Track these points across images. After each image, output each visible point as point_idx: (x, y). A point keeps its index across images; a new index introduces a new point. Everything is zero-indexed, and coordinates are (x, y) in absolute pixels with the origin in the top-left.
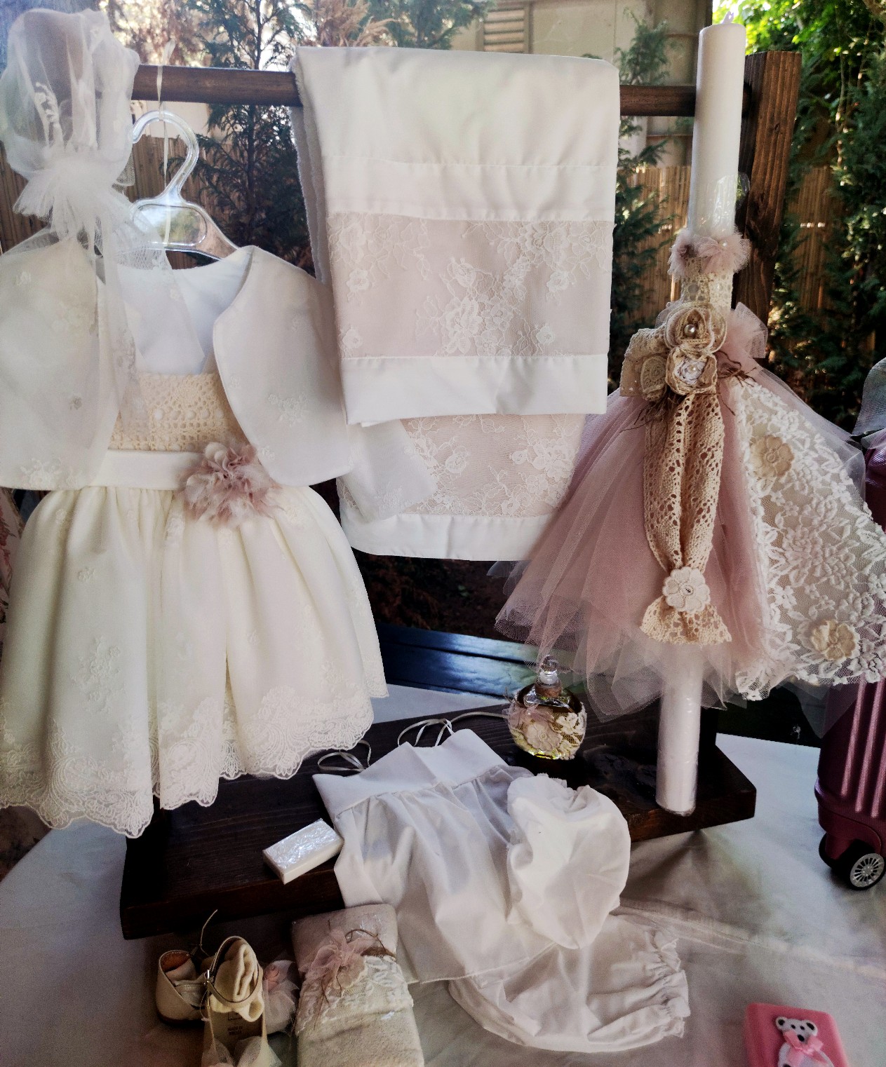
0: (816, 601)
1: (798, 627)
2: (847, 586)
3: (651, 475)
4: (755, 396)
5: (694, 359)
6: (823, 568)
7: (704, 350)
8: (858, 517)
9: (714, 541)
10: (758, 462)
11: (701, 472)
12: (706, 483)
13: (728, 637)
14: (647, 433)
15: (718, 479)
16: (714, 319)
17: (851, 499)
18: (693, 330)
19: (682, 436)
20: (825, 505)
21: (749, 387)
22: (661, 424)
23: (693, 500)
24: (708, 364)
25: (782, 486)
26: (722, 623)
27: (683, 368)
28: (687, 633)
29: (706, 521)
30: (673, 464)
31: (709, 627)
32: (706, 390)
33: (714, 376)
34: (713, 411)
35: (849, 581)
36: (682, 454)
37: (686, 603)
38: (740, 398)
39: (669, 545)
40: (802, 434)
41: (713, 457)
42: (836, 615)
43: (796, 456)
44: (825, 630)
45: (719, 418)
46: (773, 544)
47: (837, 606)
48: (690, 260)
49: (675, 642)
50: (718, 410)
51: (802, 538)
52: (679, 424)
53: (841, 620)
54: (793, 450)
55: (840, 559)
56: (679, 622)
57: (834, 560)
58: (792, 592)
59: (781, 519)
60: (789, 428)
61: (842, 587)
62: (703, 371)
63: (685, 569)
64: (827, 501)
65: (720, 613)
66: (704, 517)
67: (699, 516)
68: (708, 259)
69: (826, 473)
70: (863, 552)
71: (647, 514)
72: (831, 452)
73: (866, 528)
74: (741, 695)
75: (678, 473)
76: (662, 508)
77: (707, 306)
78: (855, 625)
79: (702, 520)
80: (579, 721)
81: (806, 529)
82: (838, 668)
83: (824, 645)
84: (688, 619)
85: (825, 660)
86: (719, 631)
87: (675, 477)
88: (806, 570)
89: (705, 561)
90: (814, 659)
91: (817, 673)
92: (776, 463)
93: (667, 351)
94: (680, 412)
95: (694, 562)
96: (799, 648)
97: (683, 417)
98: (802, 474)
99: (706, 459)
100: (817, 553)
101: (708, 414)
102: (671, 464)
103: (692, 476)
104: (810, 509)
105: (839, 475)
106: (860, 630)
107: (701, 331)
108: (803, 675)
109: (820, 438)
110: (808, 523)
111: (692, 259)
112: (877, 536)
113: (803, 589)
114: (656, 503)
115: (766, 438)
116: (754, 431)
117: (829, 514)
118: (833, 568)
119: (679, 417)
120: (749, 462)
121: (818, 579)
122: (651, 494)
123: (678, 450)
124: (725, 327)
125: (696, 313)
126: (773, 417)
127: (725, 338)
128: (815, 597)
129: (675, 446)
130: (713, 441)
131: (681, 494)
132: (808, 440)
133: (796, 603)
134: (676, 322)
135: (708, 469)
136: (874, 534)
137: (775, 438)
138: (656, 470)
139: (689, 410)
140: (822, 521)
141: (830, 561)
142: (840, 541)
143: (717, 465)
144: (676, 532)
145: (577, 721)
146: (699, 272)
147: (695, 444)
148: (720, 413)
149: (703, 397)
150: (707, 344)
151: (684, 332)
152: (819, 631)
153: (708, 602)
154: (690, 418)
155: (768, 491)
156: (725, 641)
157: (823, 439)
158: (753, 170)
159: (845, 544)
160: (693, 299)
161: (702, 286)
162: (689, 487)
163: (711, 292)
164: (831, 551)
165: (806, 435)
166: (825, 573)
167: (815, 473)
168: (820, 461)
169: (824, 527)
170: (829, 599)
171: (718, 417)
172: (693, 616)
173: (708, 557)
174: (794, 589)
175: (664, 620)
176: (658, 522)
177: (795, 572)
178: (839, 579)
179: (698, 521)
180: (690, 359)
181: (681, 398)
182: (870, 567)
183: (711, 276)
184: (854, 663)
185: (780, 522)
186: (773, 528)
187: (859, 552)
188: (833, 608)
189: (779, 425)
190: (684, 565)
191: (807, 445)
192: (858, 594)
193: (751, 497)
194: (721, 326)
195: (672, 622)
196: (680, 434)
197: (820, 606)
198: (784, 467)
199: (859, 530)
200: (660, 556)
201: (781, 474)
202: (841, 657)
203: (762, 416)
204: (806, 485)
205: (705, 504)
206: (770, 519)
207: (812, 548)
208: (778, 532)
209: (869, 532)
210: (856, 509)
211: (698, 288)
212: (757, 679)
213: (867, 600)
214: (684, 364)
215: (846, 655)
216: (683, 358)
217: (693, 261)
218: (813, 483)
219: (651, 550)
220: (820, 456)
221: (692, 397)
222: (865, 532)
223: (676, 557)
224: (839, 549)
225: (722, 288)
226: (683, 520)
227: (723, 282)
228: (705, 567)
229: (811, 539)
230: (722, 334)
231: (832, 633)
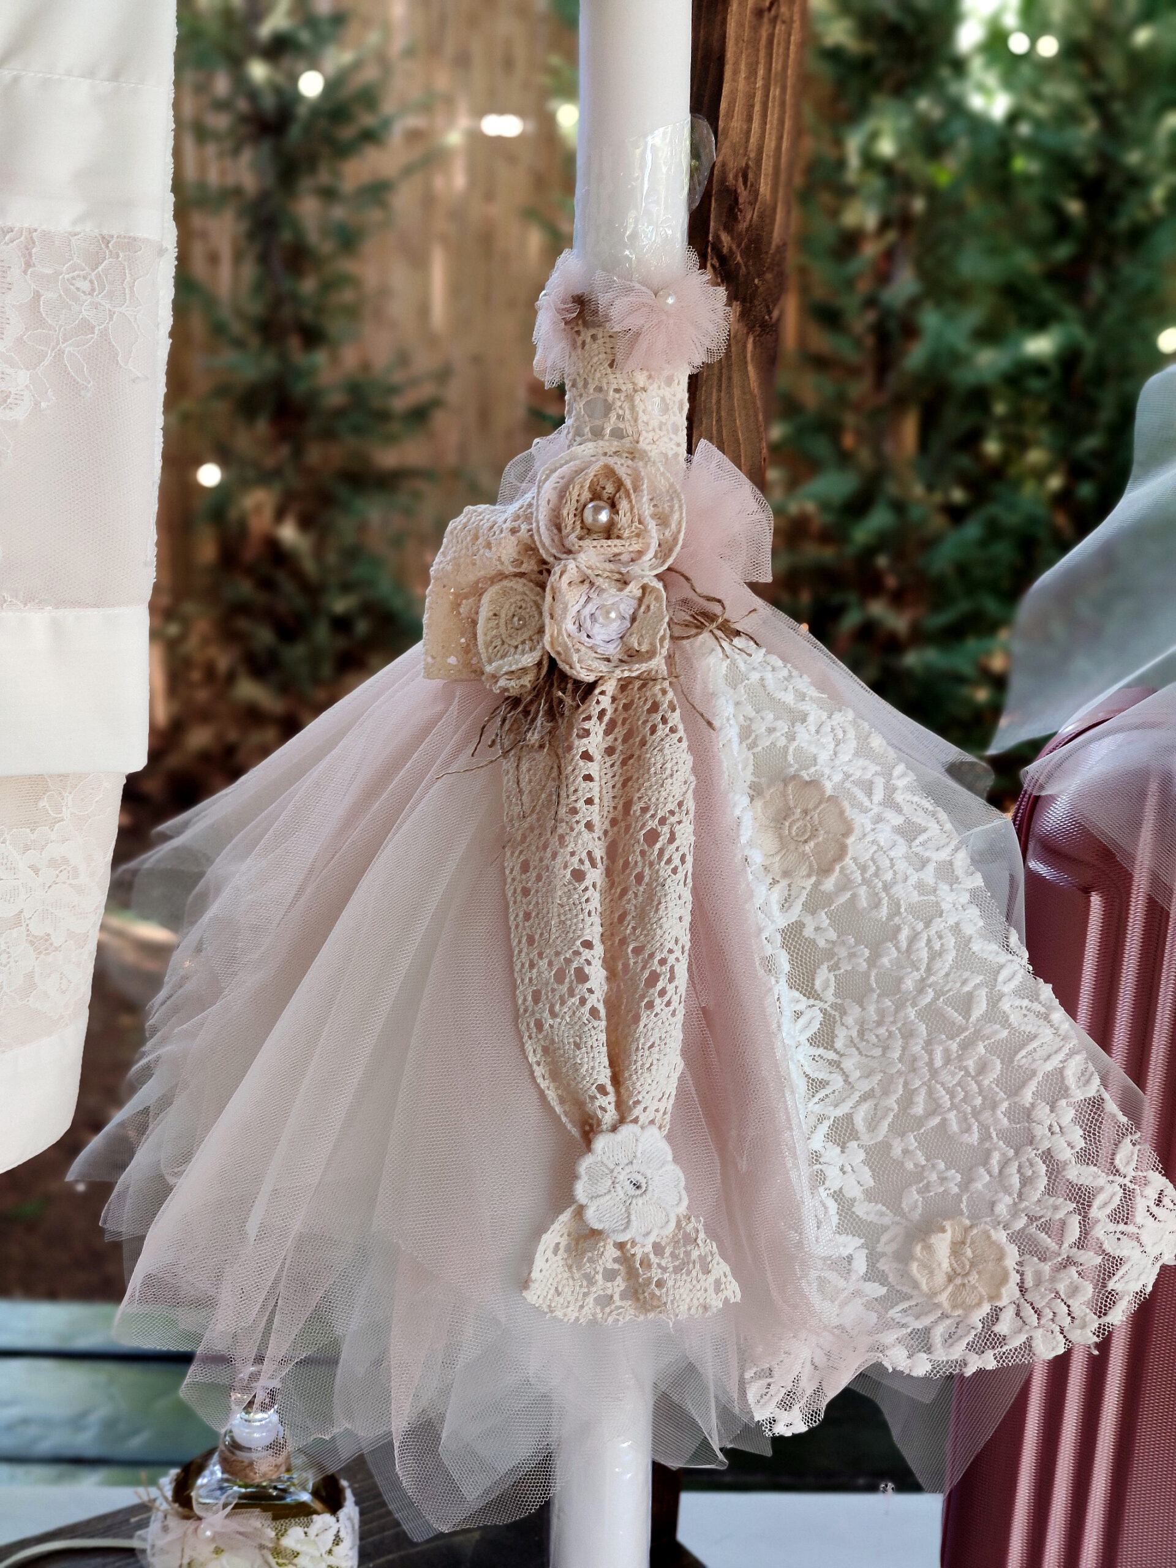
0: (919, 1175)
1: (878, 1241)
2: (985, 1136)
3: (526, 892)
4: (755, 676)
5: (613, 591)
6: (930, 1092)
7: (635, 569)
8: (1002, 967)
9: (686, 1052)
10: (769, 842)
11: (646, 879)
12: (662, 906)
13: (733, 1291)
14: (507, 780)
15: (687, 895)
16: (653, 489)
17: (981, 923)
18: (604, 517)
19: (594, 789)
20: (929, 941)
21: (740, 659)
22: (542, 758)
23: (633, 951)
24: (646, 601)
25: (829, 898)
26: (717, 1258)
27: (586, 612)
28: (636, 1292)
29: (668, 1004)
30: (581, 861)
31: (689, 1273)
32: (644, 667)
33: (662, 632)
34: (664, 720)
35: (990, 1121)
36: (598, 832)
37: (633, 1217)
38: (721, 681)
39: (583, 1071)
40: (864, 769)
41: (672, 839)
42: (963, 1206)
43: (856, 826)
44: (942, 1243)
45: (680, 740)
46: (813, 1041)
47: (965, 1185)
48: (586, 335)
49: (610, 1320)
50: (675, 718)
51: (879, 1023)
52: (586, 756)
53: (975, 1217)
54: (850, 812)
55: (966, 1069)
56: (616, 1266)
57: (953, 1074)
58: (862, 1155)
59: (828, 980)
60: (835, 754)
61: (974, 1138)
62: (633, 619)
63: (626, 1130)
64: (933, 931)
65: (712, 1234)
66: (662, 993)
67: (652, 991)
68: (634, 336)
69: (924, 863)
70: (1016, 1053)
71: (524, 993)
72: (931, 808)
73: (1018, 993)
74: (759, 1425)
75: (594, 885)
76: (560, 977)
77: (633, 454)
78: (1005, 1228)
79: (658, 1001)
80: (342, 1534)
81: (887, 1003)
82: (973, 1333)
83: (940, 1279)
84: (638, 1257)
85: (945, 1316)
86: (711, 1278)
87: (588, 894)
88: (892, 1101)
89: (669, 1104)
90: (917, 1317)
91: (929, 1350)
92: (812, 844)
93: (544, 569)
94: (586, 725)
95: (645, 1109)
96: (883, 1291)
97: (596, 741)
98: (872, 869)
99: (658, 846)
100: (915, 1059)
101: (653, 730)
102: (574, 862)
103: (624, 892)
104: (894, 953)
105: (951, 863)
106: (1018, 1238)
107: (623, 519)
108: (897, 1359)
109: (903, 775)
110: (892, 986)
111: (592, 331)
112: (1043, 1010)
113: (885, 1147)
114: (543, 964)
115: (786, 781)
116: (756, 766)
117: (938, 964)
118: (952, 1094)
119: (585, 741)
120: (750, 843)
121: (920, 1122)
122: (531, 941)
123: (589, 826)
124: (680, 507)
125: (610, 472)
126: (799, 728)
127: (682, 536)
128: (916, 1165)
129: (580, 814)
130: (670, 799)
131: (602, 935)
132: (879, 782)
133: (872, 1183)
134: (562, 494)
135: (665, 871)
136: (1036, 1007)
137: (808, 783)
138: (539, 878)
139: (606, 719)
140: (923, 980)
141: (944, 1076)
142: (967, 1029)
143: (683, 859)
144: (598, 1036)
145: (337, 1536)
146: (611, 365)
147: (628, 806)
148: (681, 727)
149: (637, 684)
150: (640, 553)
151: (582, 521)
152: (928, 1248)
153: (682, 1209)
154: (611, 738)
155: (796, 911)
156: (726, 1300)
157: (911, 777)
158: (723, 105)
159: (977, 1036)
160: (597, 434)
161: (619, 404)
162: (622, 918)
163: (642, 417)
164: (947, 1051)
165: (873, 768)
166: (934, 1108)
167: (902, 866)
168: (909, 832)
169: (930, 994)
170: (948, 1169)
171: (676, 736)
172: (649, 1248)
173: (674, 1093)
174: (868, 1151)
175: (579, 1268)
176: (553, 1014)
177: (866, 1107)
178: (966, 1119)
179: (650, 1005)
180: (601, 591)
181: (587, 690)
182: (1033, 1086)
183: (641, 379)
184: (1007, 1317)
185: (826, 987)
186: (812, 1002)
187: (1008, 1051)
188: (956, 1190)
189: (814, 750)
190: (622, 1120)
191: (878, 795)
192: (1011, 1153)
193: (760, 930)
194: (672, 507)
195: (600, 1269)
196: (591, 784)
197: (927, 1187)
198: (831, 855)
199: (1005, 999)
200: (562, 1101)
201: (825, 871)
202: (979, 1304)
203: (774, 729)
204: (883, 895)
205: (663, 962)
206: (803, 983)
207: (904, 1049)
208: (824, 1011)
209: (1026, 1002)
210: (994, 947)
211: (608, 408)
212: (796, 1380)
213: (1031, 1165)
214: (587, 602)
215: (991, 1298)
216: (586, 585)
217: (594, 337)
218: (898, 891)
219: (538, 1085)
220: (908, 821)
221: (610, 687)
222: (1018, 1002)
223: (602, 1101)
224: (965, 1046)
225: (665, 409)
226: (613, 1005)
227: (667, 392)
228: (668, 1117)
229: (899, 1025)
230: (673, 526)
231: (956, 1249)
